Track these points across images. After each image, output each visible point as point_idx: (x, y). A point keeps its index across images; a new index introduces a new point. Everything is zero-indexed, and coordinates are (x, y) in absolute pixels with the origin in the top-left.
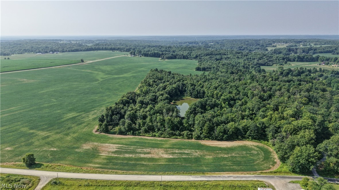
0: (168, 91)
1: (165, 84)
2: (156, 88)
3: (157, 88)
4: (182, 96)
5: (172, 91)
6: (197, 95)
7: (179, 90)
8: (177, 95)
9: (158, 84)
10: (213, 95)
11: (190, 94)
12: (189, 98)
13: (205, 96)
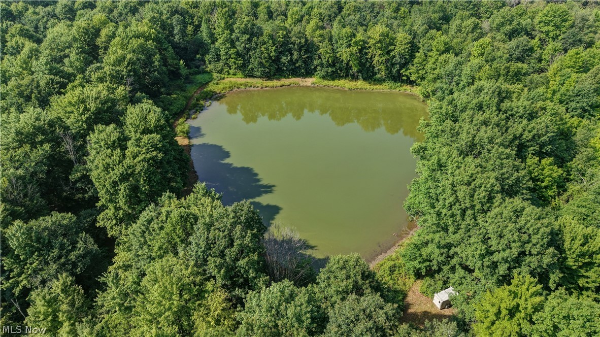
0: (123, 69)
1: (81, 22)
2: (35, 54)
3: (42, 60)
4: (200, 78)
5: (148, 63)
6: (277, 60)
7: (175, 46)
8: (174, 74)
9: (36, 28)
10: (363, 48)
11: (240, 62)
12: (234, 80)
13: (316, 62)
